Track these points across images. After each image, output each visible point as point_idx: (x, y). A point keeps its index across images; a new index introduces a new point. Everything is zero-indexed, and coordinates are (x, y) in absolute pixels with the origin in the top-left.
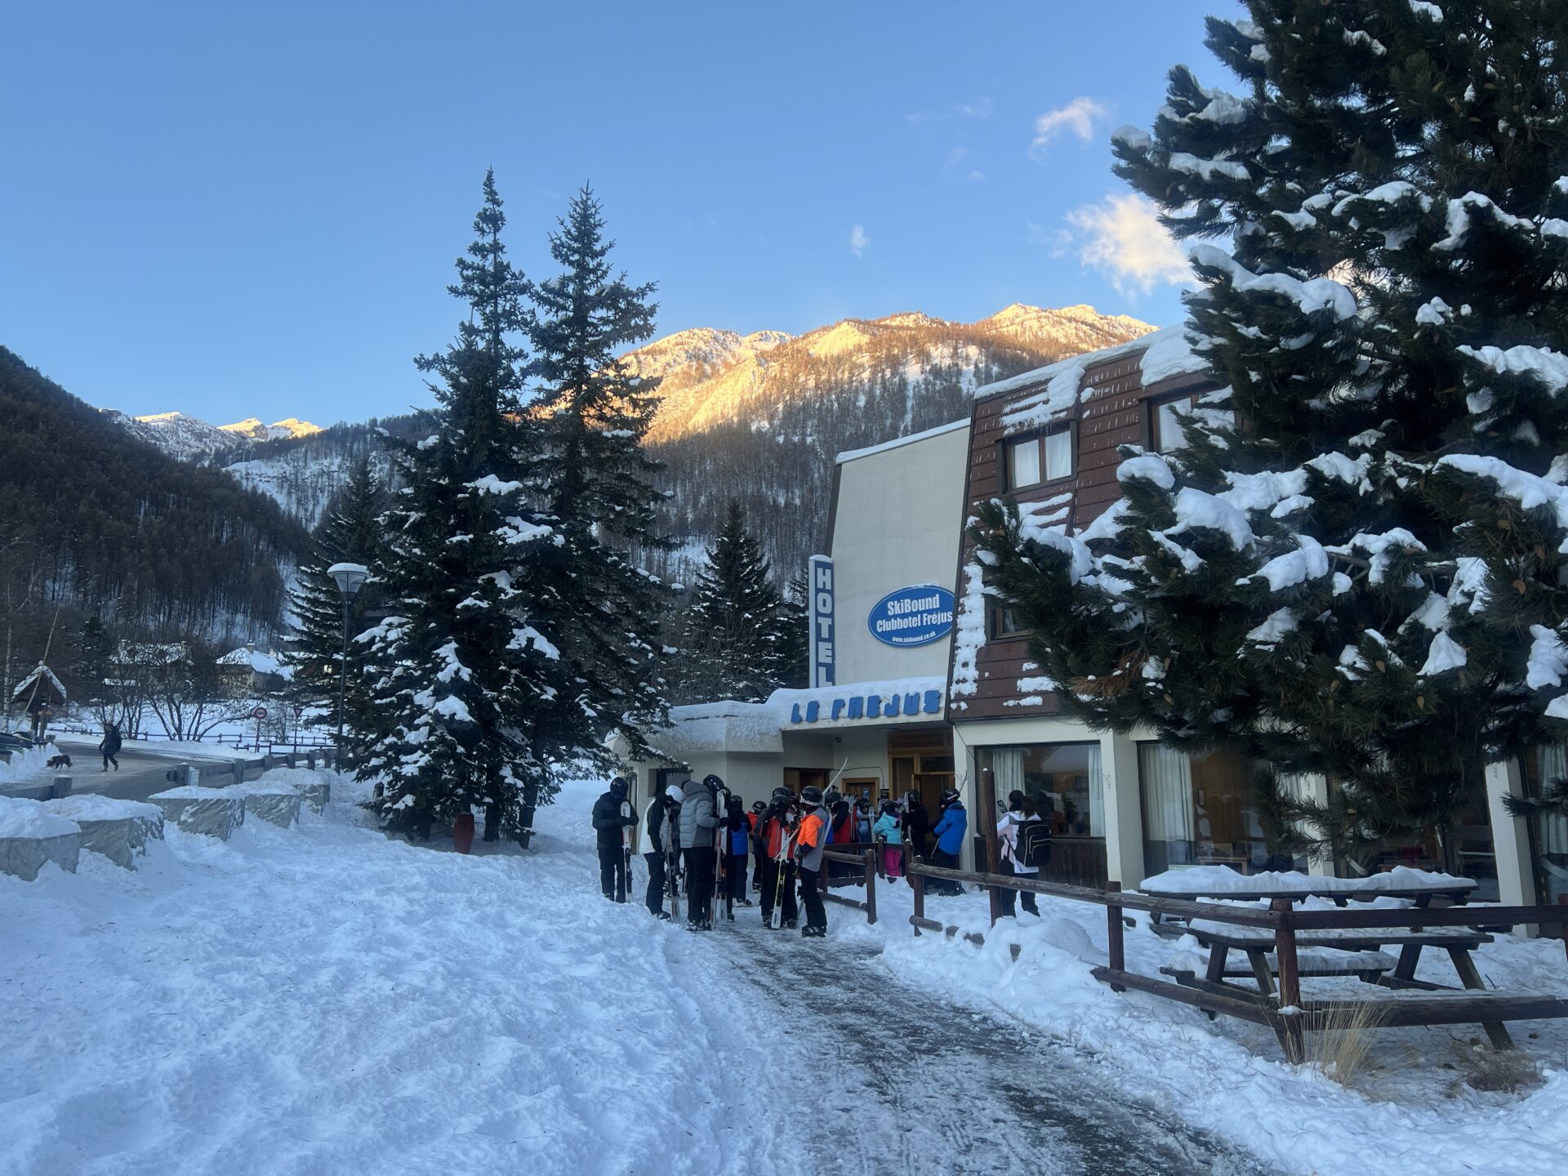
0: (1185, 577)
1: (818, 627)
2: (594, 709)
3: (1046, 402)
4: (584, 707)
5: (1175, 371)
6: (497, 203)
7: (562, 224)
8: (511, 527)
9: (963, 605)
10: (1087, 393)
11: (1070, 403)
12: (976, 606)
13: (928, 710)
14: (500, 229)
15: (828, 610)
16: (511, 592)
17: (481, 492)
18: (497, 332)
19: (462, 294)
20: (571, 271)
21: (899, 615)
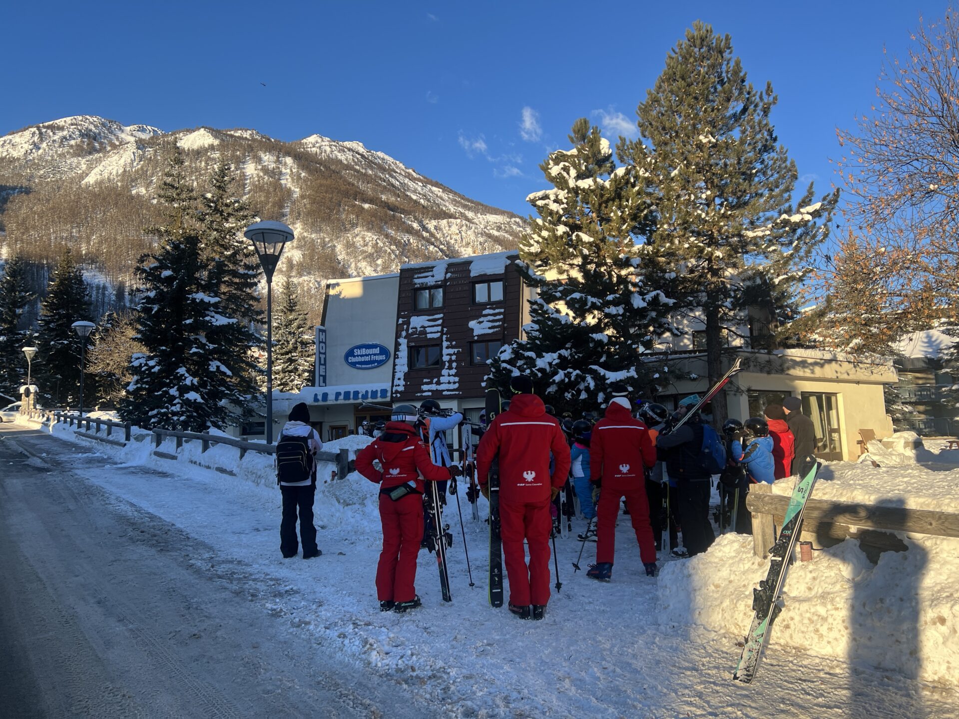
1: (320, 358)
3: (433, 276)
5: (482, 273)
8: (211, 317)
9: (397, 355)
10: (449, 275)
11: (443, 279)
12: (404, 356)
13: (381, 397)
15: (323, 351)
16: (211, 346)
17: (198, 300)
21: (359, 355)
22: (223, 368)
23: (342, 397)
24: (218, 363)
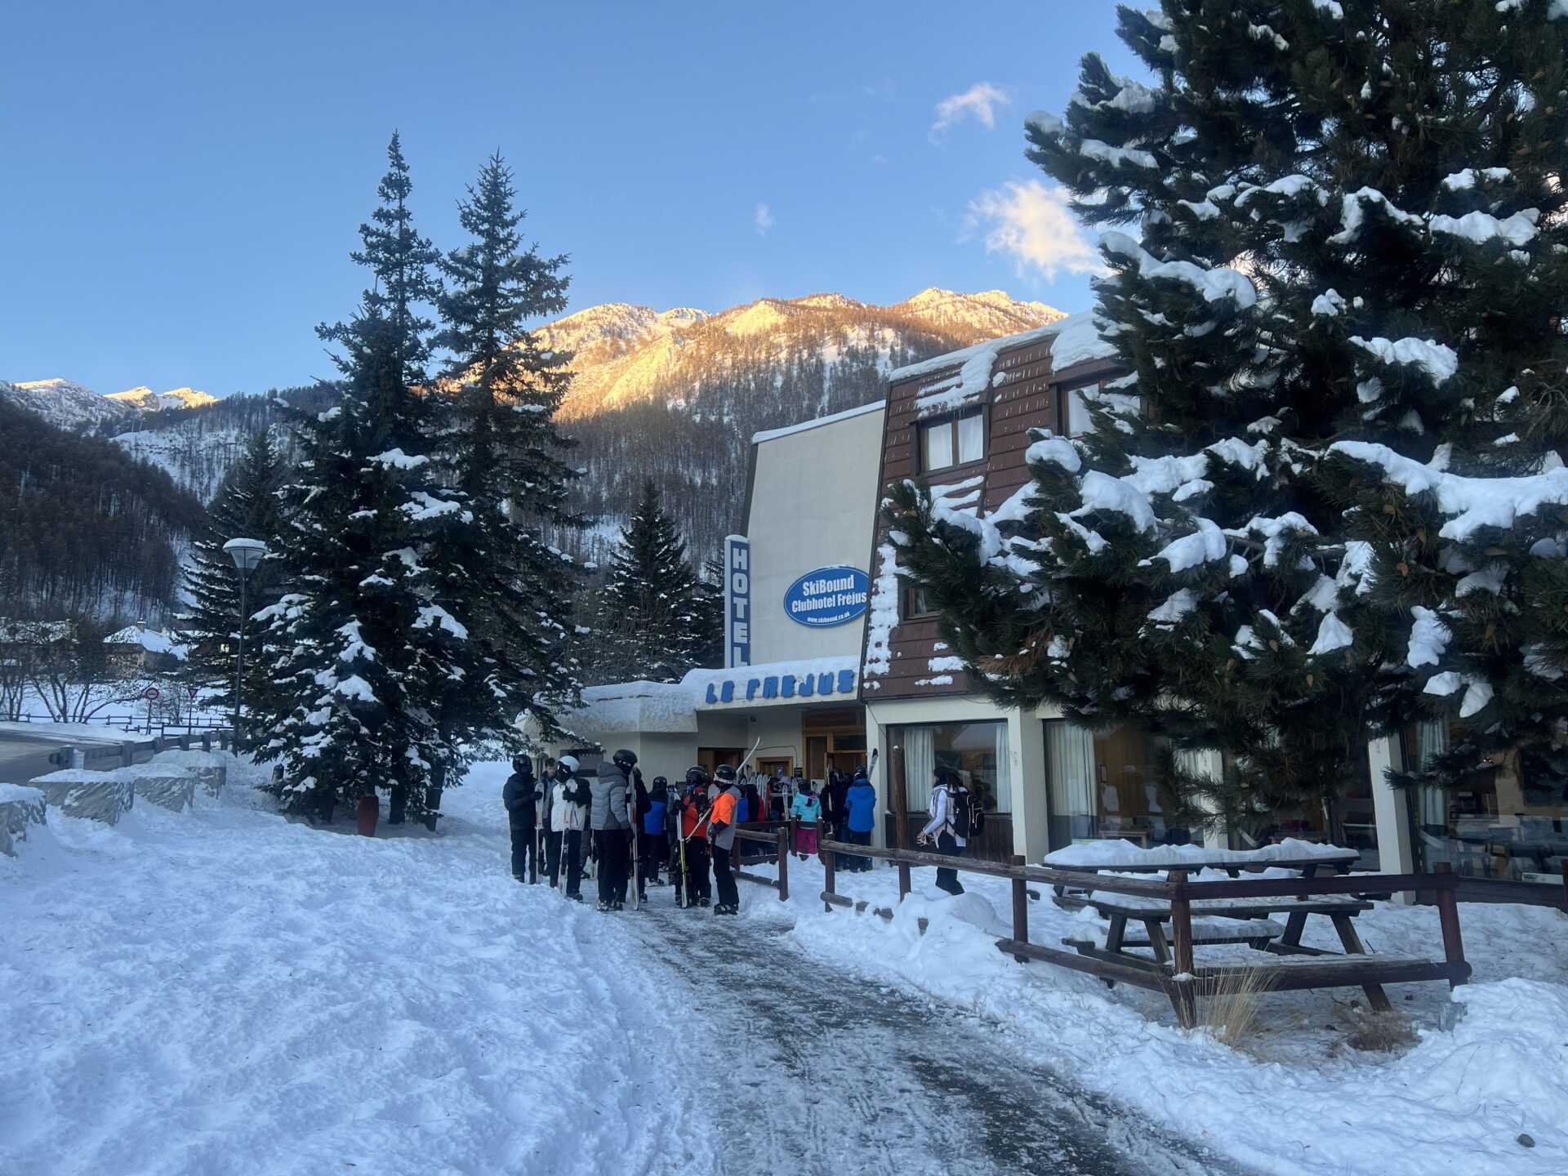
0: (1090, 558)
1: (734, 607)
2: (504, 689)
3: (959, 386)
4: (493, 687)
5: (1084, 357)
6: (404, 168)
7: (471, 191)
8: (416, 503)
9: (877, 586)
10: (999, 377)
11: (983, 387)
12: (890, 587)
13: (841, 689)
14: (406, 195)
15: (743, 590)
16: (417, 570)
17: (385, 467)
18: (403, 302)
19: (366, 261)
20: (481, 241)
21: (814, 596)
23: (760, 691)
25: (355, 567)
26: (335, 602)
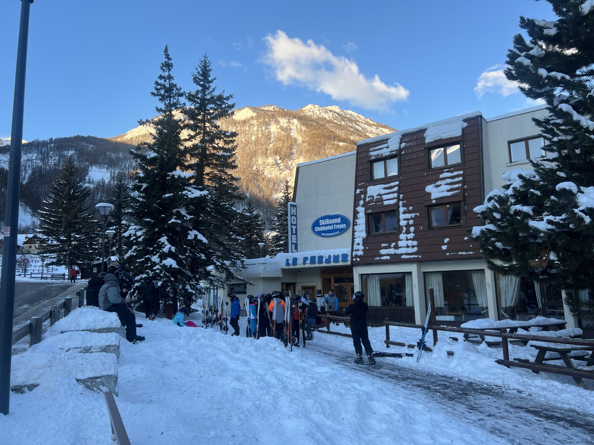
0: (586, 225)
1: (292, 229)
2: (219, 262)
3: (388, 147)
4: (215, 261)
5: (438, 138)
6: (170, 59)
7: (197, 69)
8: (189, 191)
9: (356, 222)
10: (403, 145)
11: (397, 148)
12: (362, 223)
13: (343, 261)
14: (171, 70)
15: (295, 223)
16: (189, 217)
17: (176, 177)
18: (171, 111)
19: (156, 95)
20: (200, 88)
21: (324, 225)
22: (200, 237)
23: (308, 261)
24: (196, 232)
25: (163, 216)
26: (157, 229)
